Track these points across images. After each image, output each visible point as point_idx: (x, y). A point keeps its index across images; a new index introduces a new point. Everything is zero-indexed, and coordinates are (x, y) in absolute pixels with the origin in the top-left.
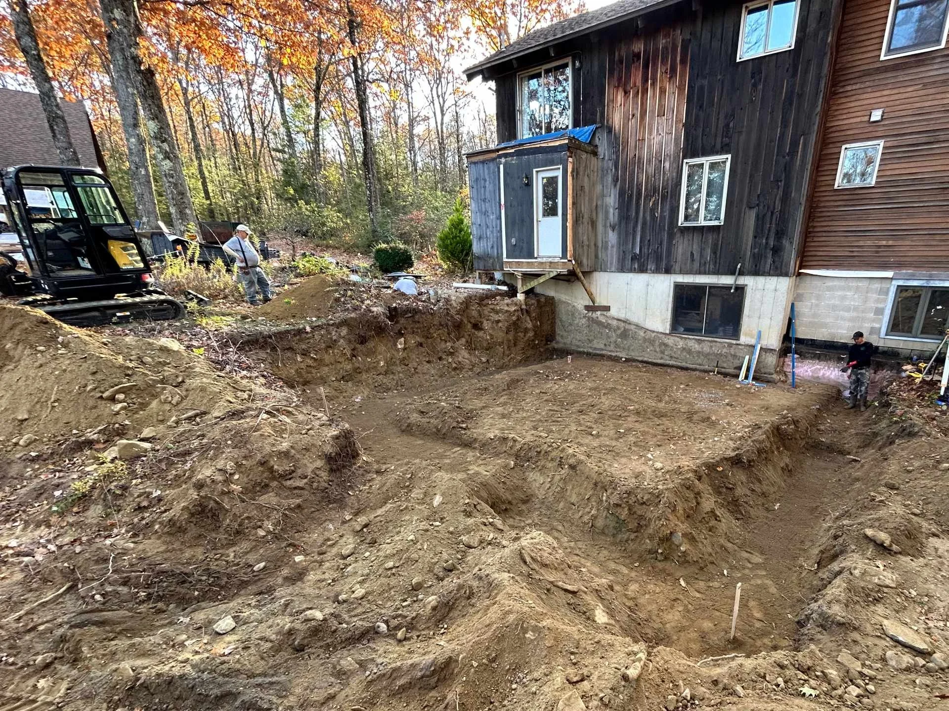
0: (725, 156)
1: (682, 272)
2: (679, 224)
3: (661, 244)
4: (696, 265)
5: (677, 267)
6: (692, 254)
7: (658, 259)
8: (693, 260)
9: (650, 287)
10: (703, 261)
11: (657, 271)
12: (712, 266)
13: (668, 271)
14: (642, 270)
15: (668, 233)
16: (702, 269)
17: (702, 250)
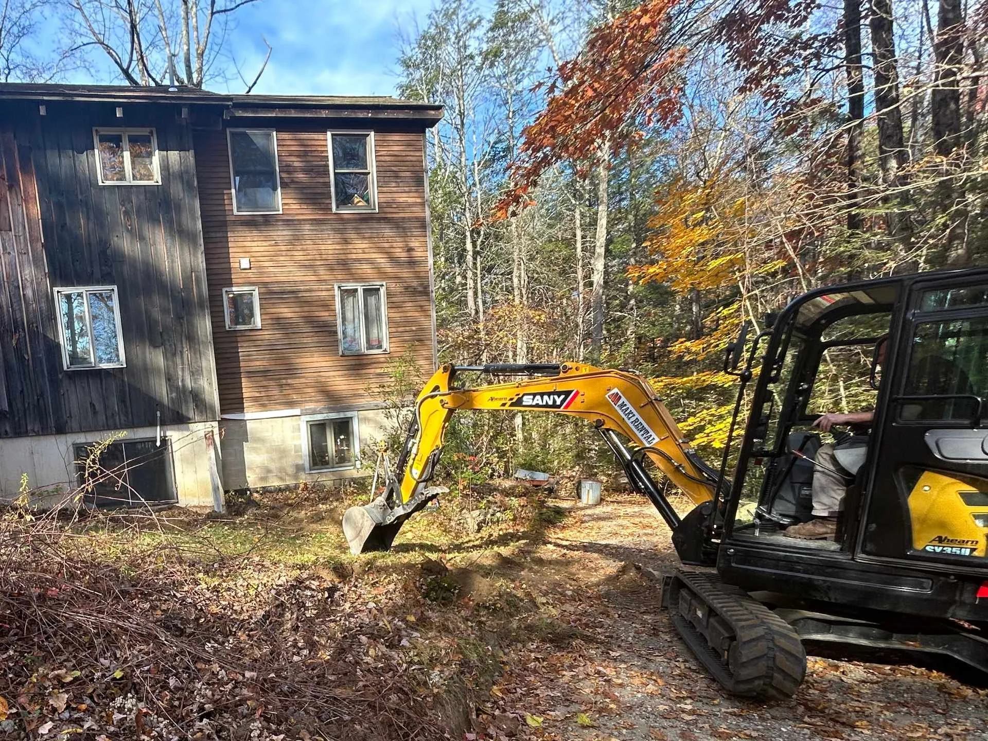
0: (110, 287)
1: (82, 430)
2: (65, 368)
3: (42, 395)
4: (102, 418)
5: (74, 424)
6: (92, 405)
7: (42, 416)
8: (95, 413)
9: (36, 456)
10: (109, 414)
11: (44, 431)
12: (123, 418)
13: (61, 430)
14: (19, 432)
15: (51, 381)
16: (110, 422)
17: (105, 399)
